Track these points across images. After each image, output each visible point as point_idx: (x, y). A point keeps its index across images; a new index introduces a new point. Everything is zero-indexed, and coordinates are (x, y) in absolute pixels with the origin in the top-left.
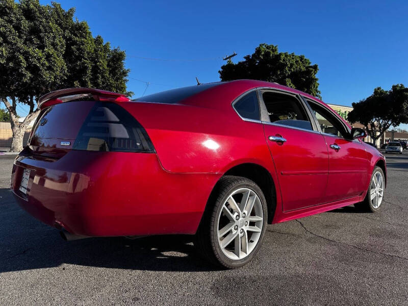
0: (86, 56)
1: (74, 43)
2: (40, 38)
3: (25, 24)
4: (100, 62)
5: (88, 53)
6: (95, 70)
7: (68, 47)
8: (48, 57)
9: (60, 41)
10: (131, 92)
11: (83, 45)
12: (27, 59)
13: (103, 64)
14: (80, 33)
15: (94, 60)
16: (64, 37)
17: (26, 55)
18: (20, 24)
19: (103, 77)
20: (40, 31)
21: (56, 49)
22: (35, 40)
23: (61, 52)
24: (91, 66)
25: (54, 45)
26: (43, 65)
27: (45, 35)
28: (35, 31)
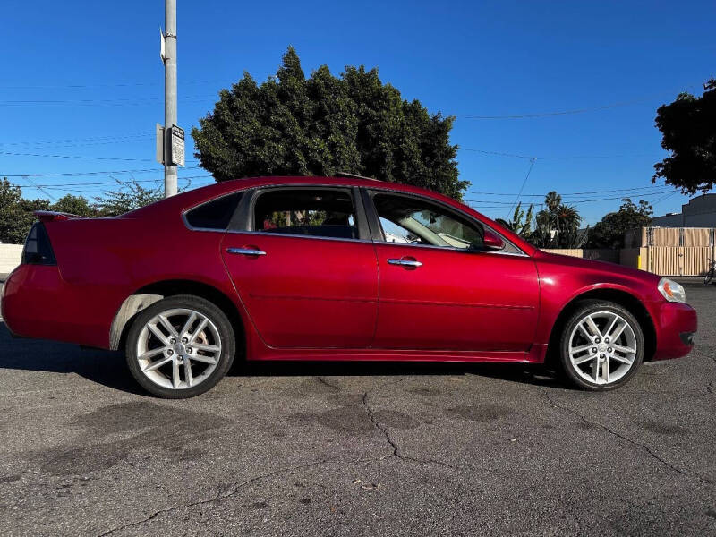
0: (387, 137)
1: (371, 120)
2: (325, 123)
3: (309, 107)
4: (406, 143)
5: (391, 132)
6: (399, 156)
7: (362, 127)
8: (333, 146)
9: (352, 122)
10: (465, 182)
11: (381, 121)
12: (306, 155)
13: (411, 144)
14: (379, 103)
15: (397, 140)
16: (358, 115)
17: (305, 150)
18: (302, 109)
19: (410, 165)
20: (326, 114)
21: (345, 134)
22: (319, 126)
23: (352, 137)
24: (392, 151)
25: (343, 128)
26: (326, 159)
27: (331, 117)
28: (319, 114)
